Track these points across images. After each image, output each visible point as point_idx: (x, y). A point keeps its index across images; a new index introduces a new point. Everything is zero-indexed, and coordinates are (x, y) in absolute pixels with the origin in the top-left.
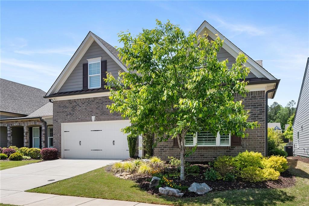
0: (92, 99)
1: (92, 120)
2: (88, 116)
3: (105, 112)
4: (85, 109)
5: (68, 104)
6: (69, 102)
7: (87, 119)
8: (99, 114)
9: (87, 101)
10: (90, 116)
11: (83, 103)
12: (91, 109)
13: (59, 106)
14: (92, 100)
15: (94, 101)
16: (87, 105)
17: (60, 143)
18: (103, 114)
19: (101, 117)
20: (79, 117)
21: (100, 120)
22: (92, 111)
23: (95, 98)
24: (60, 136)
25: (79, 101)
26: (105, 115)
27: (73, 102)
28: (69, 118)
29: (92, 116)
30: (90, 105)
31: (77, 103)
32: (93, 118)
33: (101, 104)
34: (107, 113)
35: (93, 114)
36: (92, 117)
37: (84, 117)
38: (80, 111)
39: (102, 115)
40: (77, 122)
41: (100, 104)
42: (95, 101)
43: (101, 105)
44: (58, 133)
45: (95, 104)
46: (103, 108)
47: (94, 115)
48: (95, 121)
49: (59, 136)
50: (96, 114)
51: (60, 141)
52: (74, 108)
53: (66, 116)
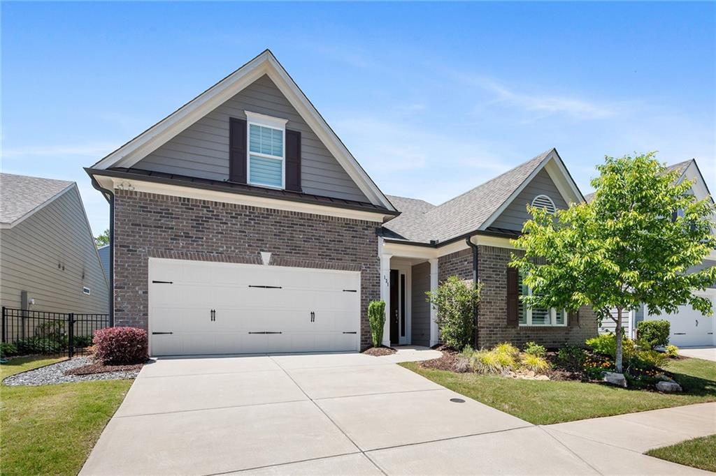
0: (262, 212)
1: (261, 261)
2: (248, 249)
3: (300, 247)
4: (240, 232)
5: (177, 207)
6: (182, 204)
7: (247, 257)
8: (283, 249)
9: (248, 213)
10: (257, 250)
11: (234, 215)
12: (257, 233)
13: (142, 207)
14: (263, 214)
15: (268, 218)
16: (246, 222)
17: (144, 315)
18: (293, 251)
19: (287, 257)
20: (221, 249)
21: (286, 264)
22: (263, 240)
23: (270, 212)
24: (146, 292)
25: (221, 207)
26: (299, 253)
27: (199, 206)
28: (183, 247)
29: (263, 251)
30: (255, 223)
31: (213, 212)
32: (266, 256)
33: (288, 227)
34: (304, 250)
35: (265, 247)
36: (262, 253)
37: (237, 251)
38: (222, 233)
39: (291, 253)
40: (211, 260)
41: (284, 226)
42: (271, 217)
43: (287, 230)
44: (137, 285)
45: (272, 225)
46: (293, 237)
47: (269, 251)
48: (271, 263)
49: (140, 292)
50: (274, 248)
51: (146, 307)
52: (200, 223)
53: (170, 241)
